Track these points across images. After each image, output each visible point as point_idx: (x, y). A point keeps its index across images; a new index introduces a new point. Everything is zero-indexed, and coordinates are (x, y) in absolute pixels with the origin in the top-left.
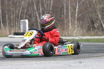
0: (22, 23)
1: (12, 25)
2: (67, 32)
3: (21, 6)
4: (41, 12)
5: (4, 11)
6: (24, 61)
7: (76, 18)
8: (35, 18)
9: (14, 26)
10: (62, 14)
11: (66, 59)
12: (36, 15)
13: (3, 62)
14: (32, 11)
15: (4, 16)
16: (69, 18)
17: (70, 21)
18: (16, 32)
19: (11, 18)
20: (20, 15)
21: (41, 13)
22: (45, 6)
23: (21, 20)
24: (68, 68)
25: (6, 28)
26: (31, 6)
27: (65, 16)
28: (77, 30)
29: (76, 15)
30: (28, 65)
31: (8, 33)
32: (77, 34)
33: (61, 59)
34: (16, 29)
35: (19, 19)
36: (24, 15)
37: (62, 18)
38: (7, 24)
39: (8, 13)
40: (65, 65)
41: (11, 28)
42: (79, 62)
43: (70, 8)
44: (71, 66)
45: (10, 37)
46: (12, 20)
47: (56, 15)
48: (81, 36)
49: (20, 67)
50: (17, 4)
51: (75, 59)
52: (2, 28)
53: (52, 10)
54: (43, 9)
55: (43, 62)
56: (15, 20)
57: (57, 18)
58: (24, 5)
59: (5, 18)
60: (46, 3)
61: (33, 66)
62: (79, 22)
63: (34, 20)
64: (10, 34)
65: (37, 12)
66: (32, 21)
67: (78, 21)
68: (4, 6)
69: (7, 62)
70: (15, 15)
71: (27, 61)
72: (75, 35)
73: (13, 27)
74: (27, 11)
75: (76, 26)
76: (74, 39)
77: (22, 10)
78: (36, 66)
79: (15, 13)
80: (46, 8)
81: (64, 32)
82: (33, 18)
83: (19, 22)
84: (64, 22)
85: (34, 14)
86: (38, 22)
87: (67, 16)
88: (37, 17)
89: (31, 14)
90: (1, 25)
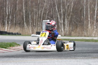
0: (44, 23)
1: (35, 25)
2: (86, 32)
3: (43, 7)
4: (62, 13)
5: (27, 12)
6: (46, 59)
7: (95, 19)
8: (56, 19)
9: (37, 26)
10: (82, 16)
11: (85, 58)
12: (57, 16)
13: (26, 60)
14: (54, 12)
15: (27, 16)
16: (88, 19)
18: (39, 31)
19: (34, 18)
20: (42, 16)
21: (62, 15)
22: (66, 7)
23: (44, 21)
25: (29, 27)
26: (53, 8)
27: (84, 18)
28: (96, 31)
29: (95, 17)
30: (51, 62)
31: (31, 32)
32: (95, 34)
33: (81, 58)
34: (39, 28)
35: (41, 20)
36: (46, 15)
37: (82, 19)
38: (30, 23)
39: (31, 13)
41: (34, 27)
43: (89, 10)
45: (33, 36)
46: (35, 20)
47: (76, 16)
49: (42, 64)
50: (40, 5)
51: (94, 58)
52: (25, 28)
53: (72, 12)
54: (64, 11)
55: (64, 60)
56: (38, 20)
57: (77, 19)
58: (47, 6)
59: (29, 18)
60: (67, 5)
61: (55, 64)
64: (33, 34)
65: (58, 13)
67: (96, 22)
68: (27, 7)
69: (30, 60)
70: (37, 16)
71: (50, 59)
72: (93, 35)
73: (36, 27)
74: (49, 12)
75: (95, 27)
76: (93, 39)
77: (44, 11)
78: (58, 64)
79: (38, 14)
80: (67, 9)
81: (84, 32)
82: (54, 18)
83: (41, 22)
84: (83, 23)
85: (55, 15)
86: (59, 23)
87: (86, 18)
88: (59, 18)
89: (53, 15)
90: (24, 25)
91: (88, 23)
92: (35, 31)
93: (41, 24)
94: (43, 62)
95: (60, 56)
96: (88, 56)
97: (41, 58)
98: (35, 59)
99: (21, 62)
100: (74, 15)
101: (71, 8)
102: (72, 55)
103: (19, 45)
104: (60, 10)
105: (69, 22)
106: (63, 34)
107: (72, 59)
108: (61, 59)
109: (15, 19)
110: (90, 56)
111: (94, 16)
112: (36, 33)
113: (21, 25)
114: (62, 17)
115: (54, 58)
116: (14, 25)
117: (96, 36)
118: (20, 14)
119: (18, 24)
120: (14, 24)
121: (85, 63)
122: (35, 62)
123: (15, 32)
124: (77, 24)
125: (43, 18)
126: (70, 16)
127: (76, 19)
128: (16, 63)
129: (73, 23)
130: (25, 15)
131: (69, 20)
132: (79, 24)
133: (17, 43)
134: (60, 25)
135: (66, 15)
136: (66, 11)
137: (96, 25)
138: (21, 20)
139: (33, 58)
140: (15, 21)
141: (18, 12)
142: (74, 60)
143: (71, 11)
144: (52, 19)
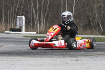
0: (19, 19)
1: (8, 21)
3: (18, 2)
4: (38, 9)
6: (20, 57)
8: (32, 14)
9: (10, 22)
10: (59, 12)
11: (62, 56)
14: (29, 8)
19: (8, 14)
20: (16, 11)
23: (18, 16)
24: (64, 65)
25: (2, 23)
26: (28, 3)
30: (25, 61)
31: (4, 29)
33: (58, 56)
34: (13, 25)
35: (16, 15)
36: (20, 11)
37: (59, 15)
38: (4, 19)
39: (5, 8)
40: (62, 63)
42: (76, 60)
43: (66, 5)
44: (67, 63)
45: (6, 33)
46: (8, 16)
47: (53, 13)
49: (16, 63)
51: (72, 57)
54: (40, 6)
55: (40, 59)
56: (12, 16)
58: (21, 1)
59: (2, 13)
61: (30, 63)
62: (75, 20)
64: (6, 30)
65: (33, 9)
66: (28, 18)
68: (1, 1)
69: (3, 58)
70: (11, 11)
71: (24, 57)
73: (9, 23)
74: (24, 7)
77: (18, 6)
78: (33, 63)
79: (11, 9)
83: (15, 18)
85: (31, 10)
86: (34, 19)
88: (34, 14)
89: (28, 11)
92: (9, 28)
93: (15, 20)
94: (16, 61)
95: (35, 54)
96: (65, 55)
97: (15, 55)
98: (8, 58)
100: (50, 11)
101: (47, 3)
102: (48, 53)
104: (35, 5)
105: (45, 18)
106: (39, 31)
107: (48, 58)
108: (36, 57)
110: (67, 54)
112: (9, 30)
114: (38, 13)
115: (29, 56)
121: (62, 62)
122: (8, 61)
124: (54, 21)
125: (18, 13)
126: (46, 12)
127: (53, 15)
129: (50, 19)
131: (45, 16)
134: (35, 22)
135: (42, 10)
136: (42, 6)
139: (7, 56)
142: (50, 59)
143: (48, 6)
144: (27, 15)
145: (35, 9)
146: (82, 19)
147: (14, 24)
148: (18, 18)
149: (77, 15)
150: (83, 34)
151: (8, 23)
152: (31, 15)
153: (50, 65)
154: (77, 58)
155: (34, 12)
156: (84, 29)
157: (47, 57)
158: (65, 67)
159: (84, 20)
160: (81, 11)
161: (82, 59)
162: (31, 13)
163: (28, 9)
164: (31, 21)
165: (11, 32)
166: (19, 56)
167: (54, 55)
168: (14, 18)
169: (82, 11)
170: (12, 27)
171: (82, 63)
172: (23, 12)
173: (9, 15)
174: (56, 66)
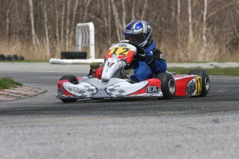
0: (80, 31)
1: (57, 35)
2: (183, 52)
4: (124, 6)
6: (86, 118)
7: (205, 19)
8: (110, 19)
9: (62, 38)
10: (172, 12)
11: (182, 112)
12: (112, 12)
13: (38, 119)
14: (103, 4)
15: (38, 13)
16: (188, 19)
17: (190, 27)
18: (67, 50)
19: (55, 20)
20: (75, 13)
21: (124, 9)
23: (79, 25)
24: (187, 133)
25: (43, 41)
27: (179, 15)
28: (207, 48)
29: (205, 13)
30: (97, 125)
31: (48, 53)
32: (206, 56)
33: (172, 113)
34: (67, 43)
35: (73, 22)
36: (84, 11)
37: (173, 19)
39: (48, 6)
40: (181, 128)
41: (55, 42)
42: (214, 120)
44: (194, 129)
45: (53, 63)
46: (57, 24)
47: (158, 13)
48: (215, 61)
49: (77, 130)
51: (203, 113)
52: (34, 43)
53: (148, 2)
55: (130, 119)
56: (65, 24)
57: (161, 20)
59: (42, 18)
61: (108, 129)
62: (210, 28)
63: (108, 23)
64: (53, 56)
65: (114, 6)
66: (102, 26)
67: (208, 27)
69: (47, 119)
70: (63, 13)
71: (94, 117)
72: (201, 59)
73: (60, 39)
74: (91, 3)
75: (204, 38)
76: (199, 67)
77: (79, 1)
78: (115, 129)
79: (64, 8)
81: (177, 51)
82: (105, 19)
83: (72, 29)
84: (176, 28)
85: (108, 10)
86: (116, 30)
87: (182, 16)
88: (115, 18)
89: (101, 11)
90: (32, 36)
91: (188, 29)
92: (59, 50)
93: (72, 32)
94: (77, 125)
95: (118, 110)
96: (188, 109)
97: (74, 114)
98: (58, 119)
99: (24, 124)
100: (153, 10)
102: (149, 106)
103: (19, 85)
107: (148, 117)
108: (121, 116)
109: (8, 21)
110: (192, 108)
111: (202, 12)
112: (60, 55)
113: (24, 36)
114: (124, 16)
115: (107, 114)
116: (7, 36)
117: (206, 60)
118: (20, 10)
119: (16, 33)
120: (8, 33)
121: (181, 126)
122: (57, 126)
123: (8, 54)
124: (161, 32)
125: (79, 17)
126: (144, 12)
127: (158, 20)
128: (13, 127)
130: (34, 12)
132: (165, 33)
133: (16, 80)
134: (118, 35)
135: (133, 9)
137: (208, 34)
138: (24, 23)
139: (55, 115)
140: (10, 27)
141: (16, 4)
142: (154, 119)
144: (100, 21)
145: (117, 6)
146: (226, 27)
147: (71, 42)
148: (79, 27)
149: (213, 17)
150: (229, 61)
151: (58, 39)
152: (108, 20)
153: (154, 133)
154: (216, 115)
155: (115, 13)
156: (230, 50)
157: (146, 115)
158: (190, 137)
159: (230, 29)
160: (223, 8)
161: (228, 118)
162: (107, 17)
163: (102, 6)
164: (110, 33)
165: (65, 61)
166: (82, 116)
167: (163, 110)
168: (70, 28)
169: (225, 8)
170: (65, 49)
171: (227, 127)
172: (90, 14)
173: (60, 23)
174: (167, 136)
